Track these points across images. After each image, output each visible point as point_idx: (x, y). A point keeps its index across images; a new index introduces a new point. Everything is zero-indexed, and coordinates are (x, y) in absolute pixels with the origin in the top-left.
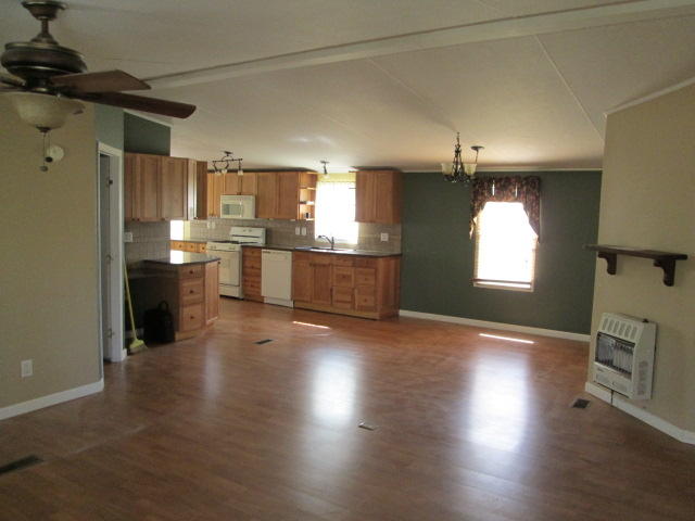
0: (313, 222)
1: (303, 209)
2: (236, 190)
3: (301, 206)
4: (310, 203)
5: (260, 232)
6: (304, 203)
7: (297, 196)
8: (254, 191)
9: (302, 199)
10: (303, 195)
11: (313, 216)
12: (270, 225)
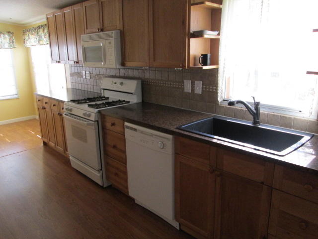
0: (216, 70)
1: (196, 47)
2: (97, 25)
3: (193, 41)
4: (209, 34)
5: (132, 86)
6: (199, 34)
7: (184, 21)
8: (118, 23)
9: (194, 27)
10: (196, 19)
11: (215, 61)
12: (147, 75)
